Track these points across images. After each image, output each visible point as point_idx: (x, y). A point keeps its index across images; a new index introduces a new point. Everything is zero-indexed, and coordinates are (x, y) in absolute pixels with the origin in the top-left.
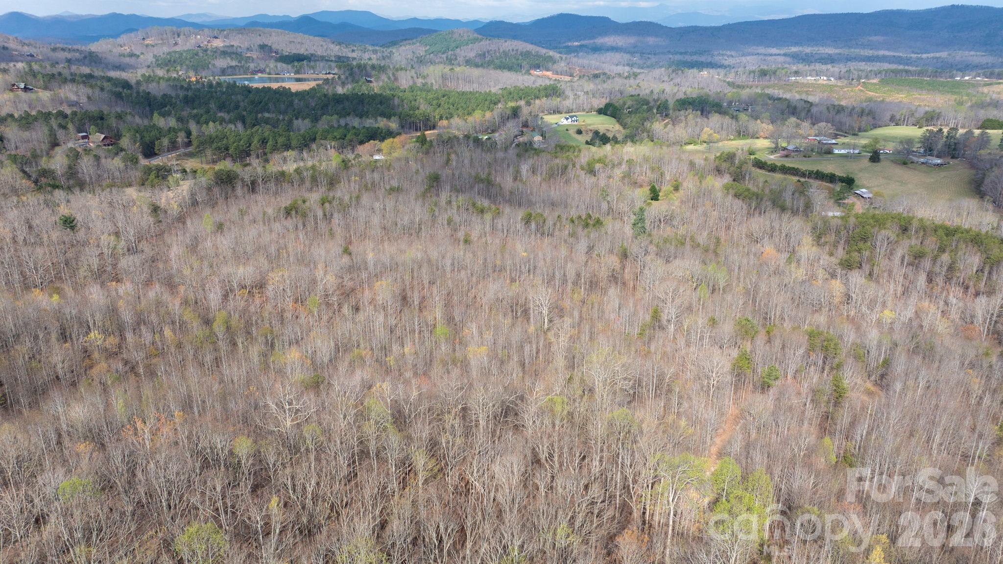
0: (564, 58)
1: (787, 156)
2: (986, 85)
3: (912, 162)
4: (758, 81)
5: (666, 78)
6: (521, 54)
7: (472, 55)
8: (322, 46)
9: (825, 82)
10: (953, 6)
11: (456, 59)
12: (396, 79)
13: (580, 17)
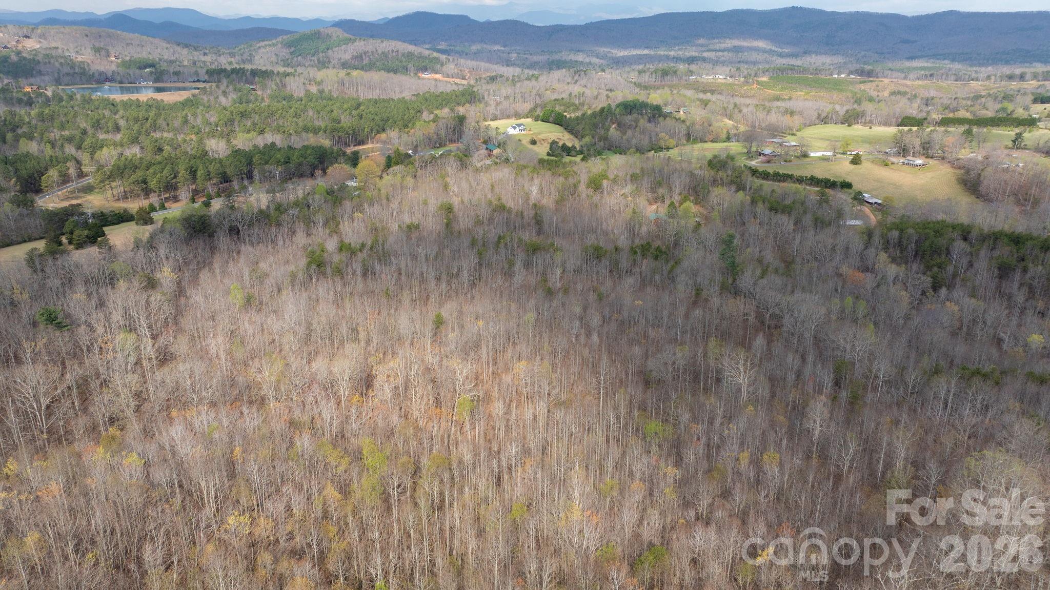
0: (451, 60)
1: (769, 162)
2: (861, 82)
3: (892, 163)
4: (661, 81)
5: (569, 80)
6: (403, 55)
7: (347, 56)
8: (167, 48)
9: (723, 81)
10: (793, 7)
11: (329, 62)
12: (284, 86)
13: (437, 15)
